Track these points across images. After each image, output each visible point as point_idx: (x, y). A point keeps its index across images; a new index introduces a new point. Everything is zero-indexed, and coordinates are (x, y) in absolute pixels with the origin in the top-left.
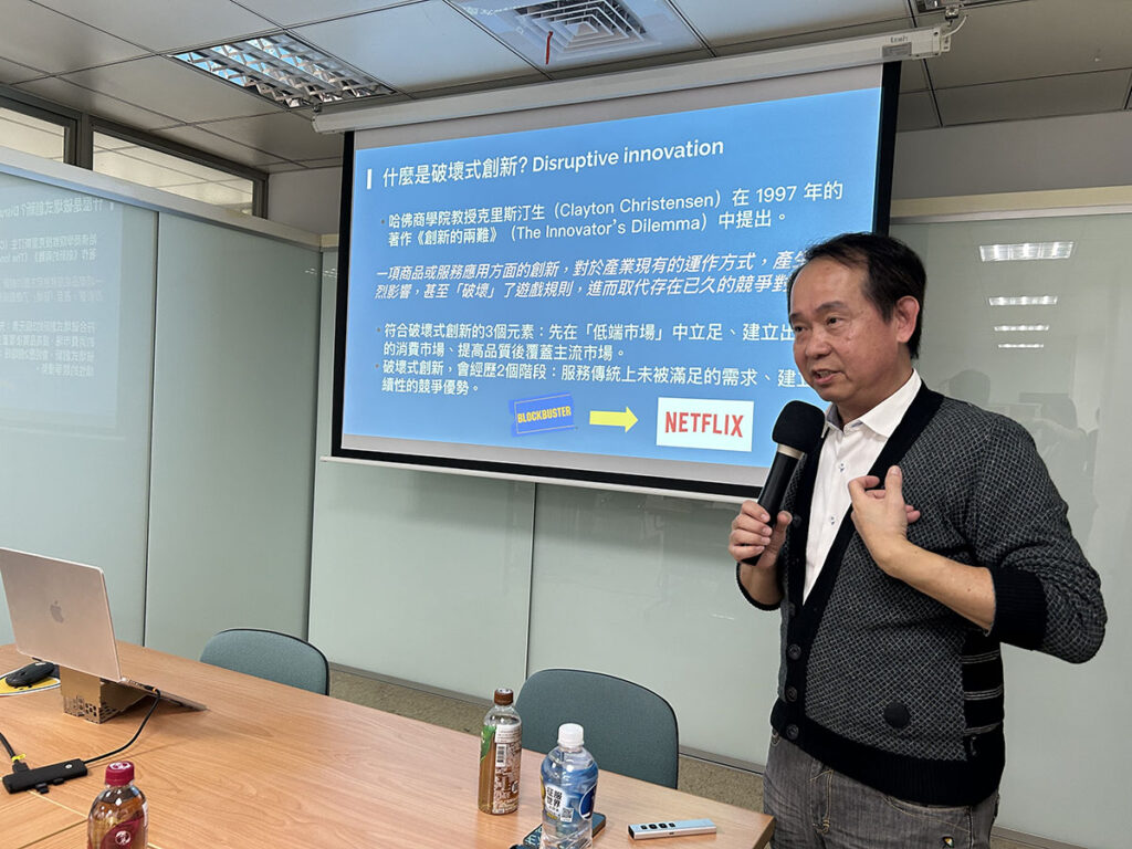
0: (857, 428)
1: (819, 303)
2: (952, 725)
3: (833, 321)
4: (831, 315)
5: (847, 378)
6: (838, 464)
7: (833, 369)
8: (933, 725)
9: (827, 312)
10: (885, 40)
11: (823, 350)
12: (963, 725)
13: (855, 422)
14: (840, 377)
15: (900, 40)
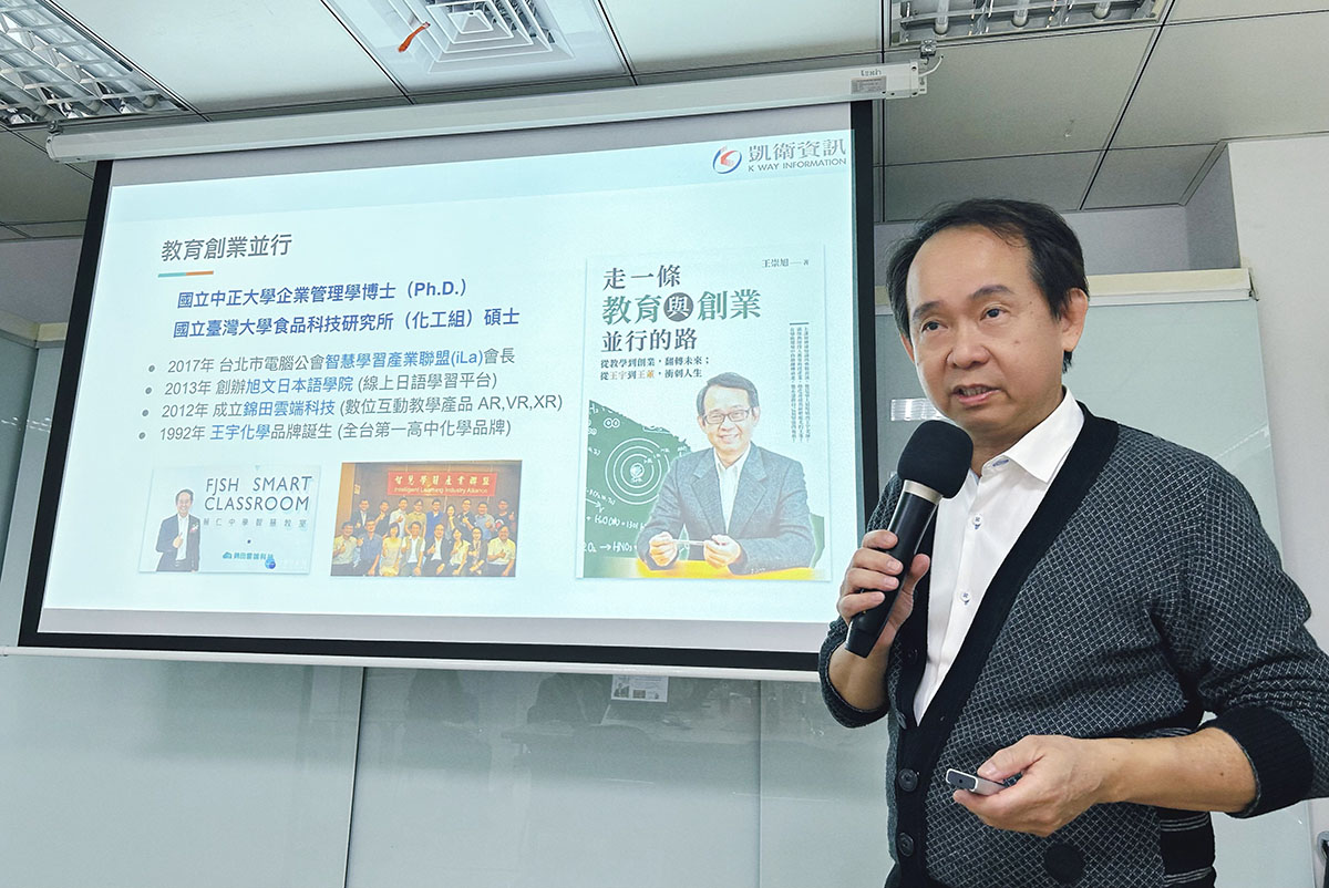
0: (998, 468)
1: (973, 288)
2: (1143, 872)
3: (993, 313)
4: (992, 305)
5: (1009, 396)
6: (971, 519)
7: (990, 384)
8: (1117, 873)
9: (985, 301)
10: (855, 73)
11: (979, 355)
12: (1160, 870)
13: (998, 458)
14: (999, 396)
15: (872, 73)
